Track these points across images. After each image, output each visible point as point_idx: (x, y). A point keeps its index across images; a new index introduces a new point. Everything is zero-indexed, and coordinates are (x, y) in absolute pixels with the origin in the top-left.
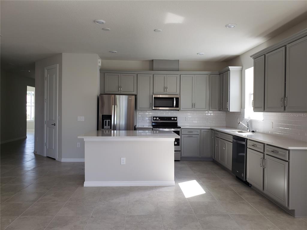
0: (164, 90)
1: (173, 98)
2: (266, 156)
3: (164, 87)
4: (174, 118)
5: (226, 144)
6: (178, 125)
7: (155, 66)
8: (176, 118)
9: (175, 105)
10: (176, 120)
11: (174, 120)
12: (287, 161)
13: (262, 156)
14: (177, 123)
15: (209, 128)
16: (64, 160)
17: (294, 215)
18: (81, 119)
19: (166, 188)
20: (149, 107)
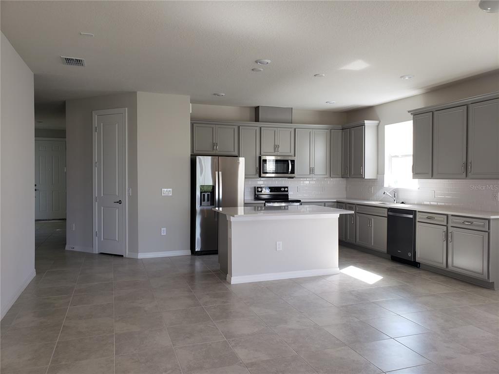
0: (275, 149)
1: (287, 161)
2: (450, 229)
3: (275, 145)
4: (285, 188)
5: (373, 220)
6: (289, 198)
7: (261, 115)
8: (287, 187)
9: (290, 170)
10: (287, 191)
11: (284, 191)
12: (486, 232)
13: (445, 230)
14: (287, 195)
15: (335, 200)
16: (141, 256)
17: (493, 287)
18: (167, 191)
19: (332, 277)
20: (255, 174)
